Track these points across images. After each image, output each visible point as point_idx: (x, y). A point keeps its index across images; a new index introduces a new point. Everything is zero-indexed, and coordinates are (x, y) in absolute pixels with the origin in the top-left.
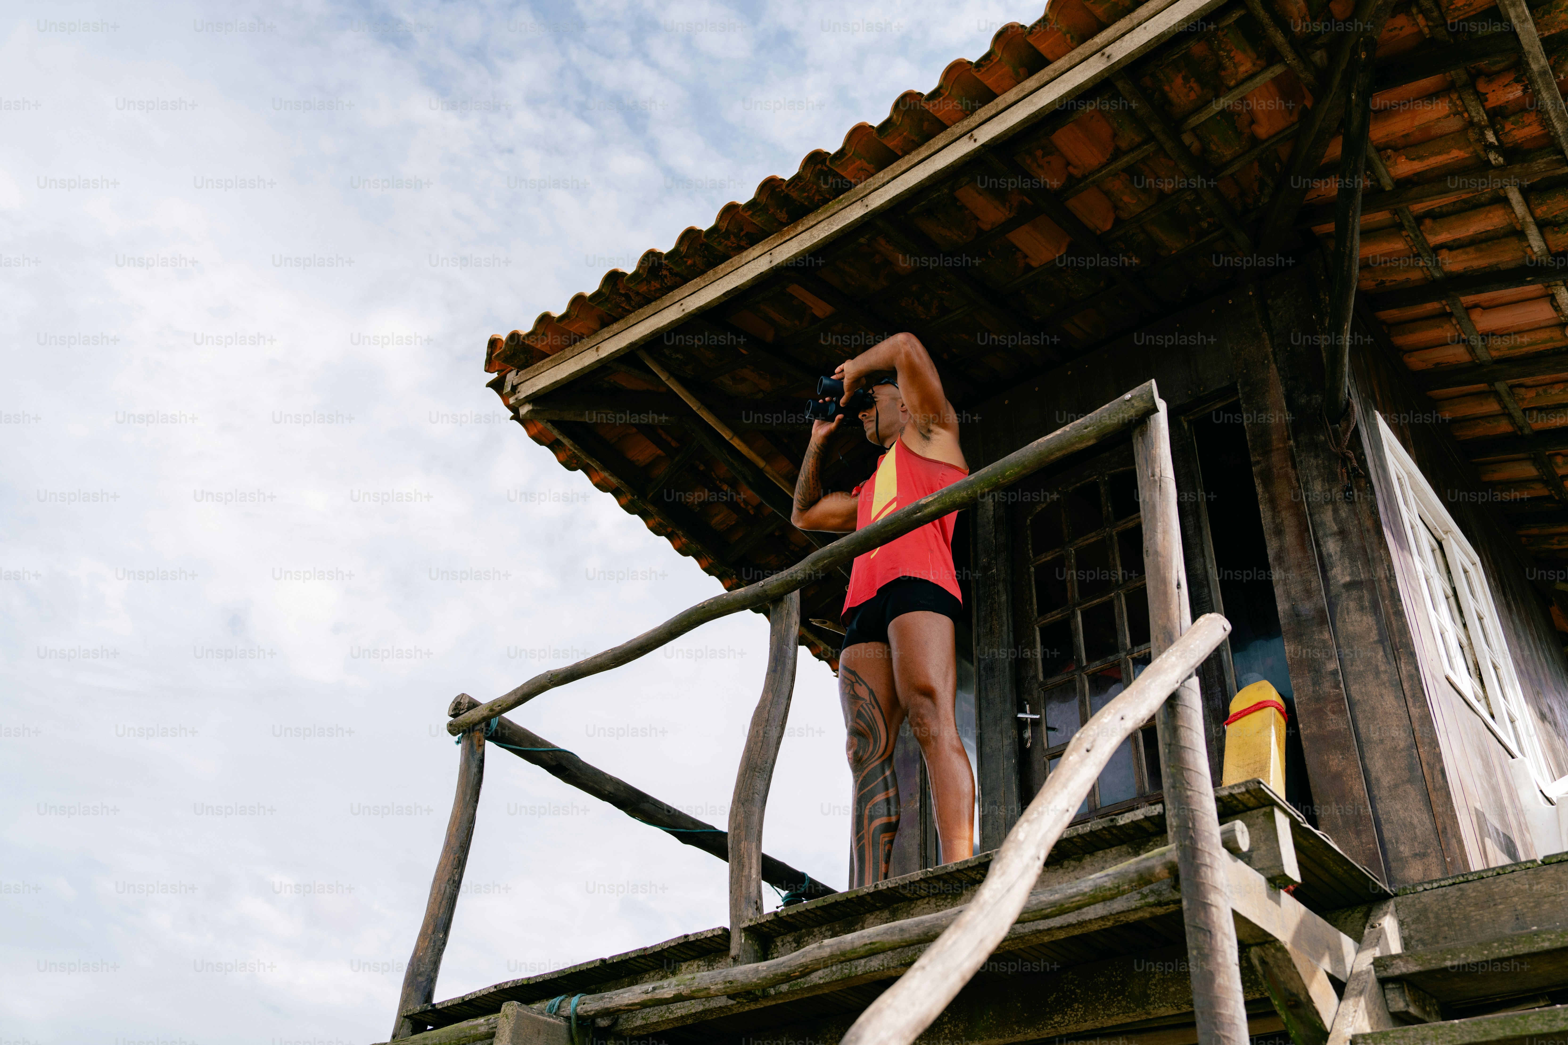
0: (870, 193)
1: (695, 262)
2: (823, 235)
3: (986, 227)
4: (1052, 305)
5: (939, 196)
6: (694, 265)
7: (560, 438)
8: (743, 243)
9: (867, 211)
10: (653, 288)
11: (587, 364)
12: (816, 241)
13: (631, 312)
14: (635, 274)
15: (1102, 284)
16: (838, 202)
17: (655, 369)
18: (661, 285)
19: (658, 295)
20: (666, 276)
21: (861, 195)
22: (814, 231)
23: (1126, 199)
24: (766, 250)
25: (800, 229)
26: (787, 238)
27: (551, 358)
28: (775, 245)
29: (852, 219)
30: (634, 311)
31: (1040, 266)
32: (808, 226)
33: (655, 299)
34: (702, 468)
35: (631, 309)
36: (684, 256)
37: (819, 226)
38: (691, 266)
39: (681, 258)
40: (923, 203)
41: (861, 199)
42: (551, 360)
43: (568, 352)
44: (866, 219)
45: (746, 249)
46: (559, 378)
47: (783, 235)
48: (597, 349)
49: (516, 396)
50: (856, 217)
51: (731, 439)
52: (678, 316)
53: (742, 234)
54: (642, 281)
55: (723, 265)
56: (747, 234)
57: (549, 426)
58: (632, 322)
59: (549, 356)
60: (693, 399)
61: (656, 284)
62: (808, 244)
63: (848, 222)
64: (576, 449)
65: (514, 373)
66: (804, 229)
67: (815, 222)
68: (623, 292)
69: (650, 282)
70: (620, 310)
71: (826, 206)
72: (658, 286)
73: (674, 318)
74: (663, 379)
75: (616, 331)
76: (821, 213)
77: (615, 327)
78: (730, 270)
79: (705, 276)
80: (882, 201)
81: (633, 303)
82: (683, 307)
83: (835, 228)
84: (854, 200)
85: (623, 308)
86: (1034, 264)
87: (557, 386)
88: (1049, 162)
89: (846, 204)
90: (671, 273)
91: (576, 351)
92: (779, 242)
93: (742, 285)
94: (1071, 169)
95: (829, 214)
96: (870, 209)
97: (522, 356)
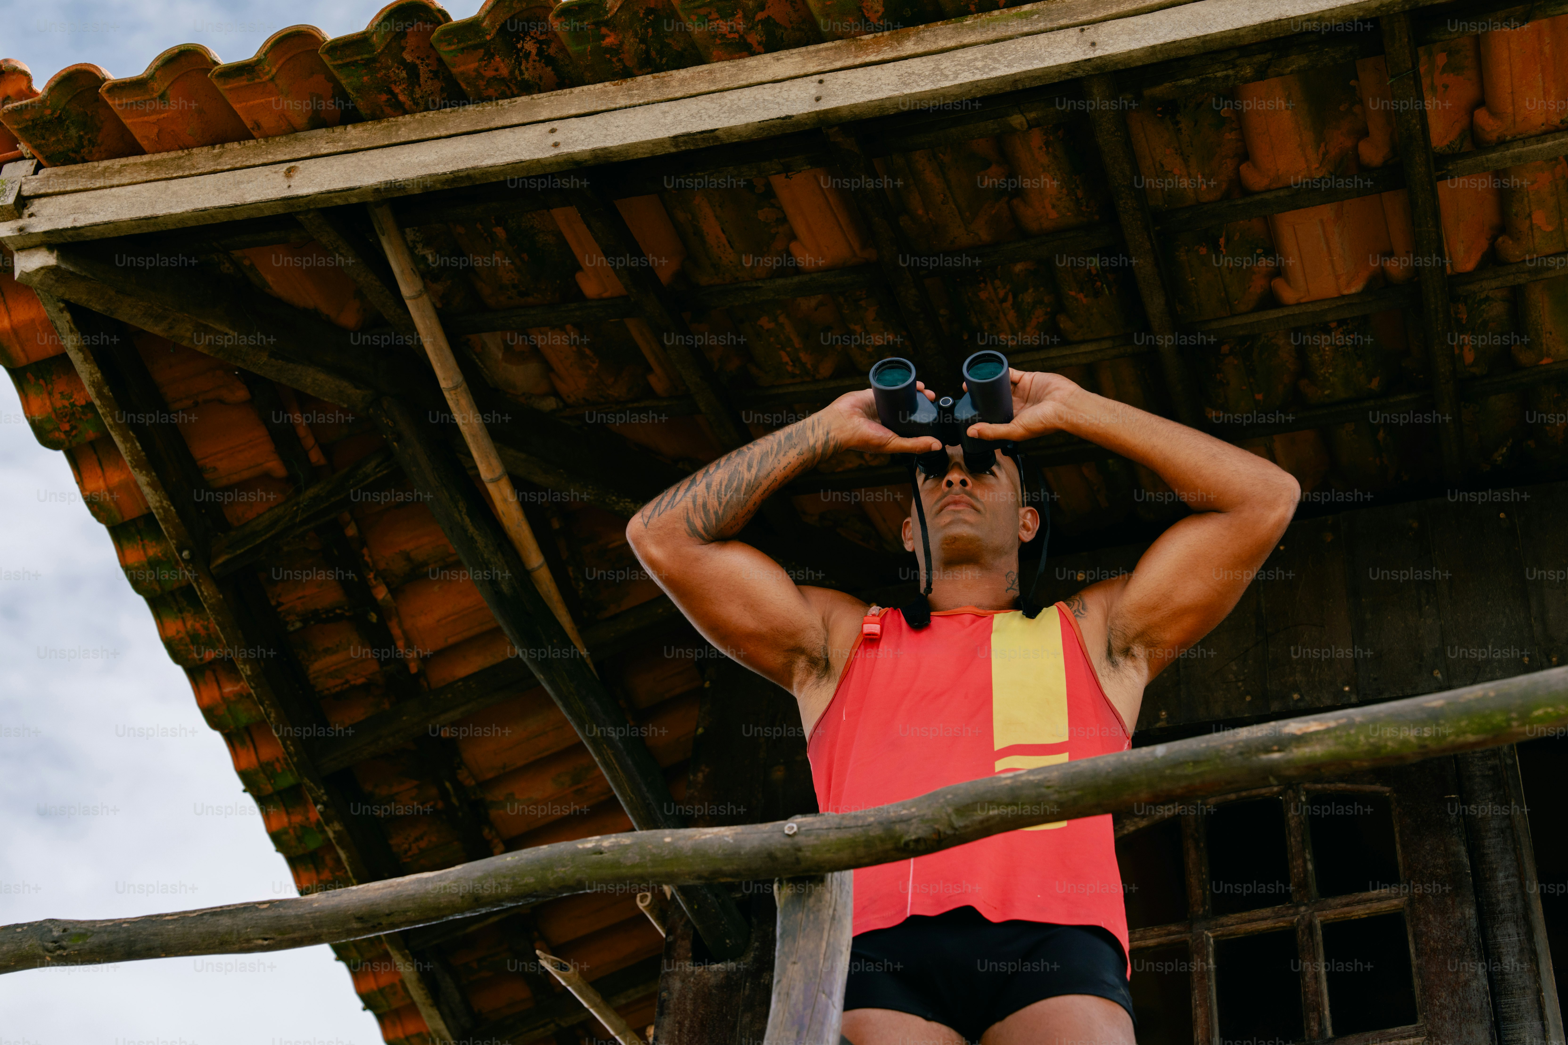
0: (1105, 20)
1: (622, 43)
2: (966, 77)
3: (1255, 180)
4: (1259, 397)
5: (1227, 77)
6: (615, 50)
7: (76, 357)
8: (754, 39)
9: (1091, 55)
10: (489, 73)
11: (251, 198)
12: (947, 84)
13: (405, 112)
14: (471, 26)
15: (1375, 384)
16: (1020, 16)
17: (397, 264)
18: (512, 72)
19: (491, 92)
20: (528, 55)
21: (1084, 18)
22: (946, 62)
23: (1539, 217)
24: (811, 68)
25: (909, 47)
26: (872, 58)
27: (146, 158)
28: (838, 64)
29: (1050, 63)
30: (412, 112)
31: (1299, 304)
32: (934, 47)
33: (482, 99)
34: (351, 531)
35: (408, 103)
36: (606, 23)
37: (959, 54)
38: (608, 50)
39: (597, 24)
40: (1188, 81)
41: (1082, 26)
42: (148, 164)
43: (202, 157)
44: (1080, 73)
45: (752, 53)
46: (161, 210)
47: (863, 48)
48: (289, 173)
49: (21, 223)
50: (1062, 61)
51: (495, 481)
52: (539, 155)
53: (760, 16)
54: (476, 47)
55: (683, 73)
56: (767, 22)
57: (64, 321)
58: (404, 134)
59: (141, 152)
60: (451, 361)
61: (502, 66)
62: (924, 86)
63: (1037, 65)
64: (100, 395)
65: (27, 166)
66: (920, 49)
67: (952, 43)
68: (408, 57)
69: (492, 56)
70: (384, 97)
71: (985, 17)
72: (505, 72)
73: (526, 156)
74: (406, 290)
75: (355, 144)
76: (972, 28)
77: (354, 134)
78: (704, 87)
79: (629, 83)
80: (1135, 46)
81: (418, 93)
82: (555, 138)
83: (1002, 71)
84: (1063, 22)
85: (394, 95)
86: (1288, 295)
87: (145, 230)
88: (1446, 87)
89: (1041, 25)
90: (540, 52)
91: (227, 162)
92: (849, 62)
93: (729, 131)
94: (1482, 116)
95: (992, 35)
96: (1099, 53)
97: (73, 132)
